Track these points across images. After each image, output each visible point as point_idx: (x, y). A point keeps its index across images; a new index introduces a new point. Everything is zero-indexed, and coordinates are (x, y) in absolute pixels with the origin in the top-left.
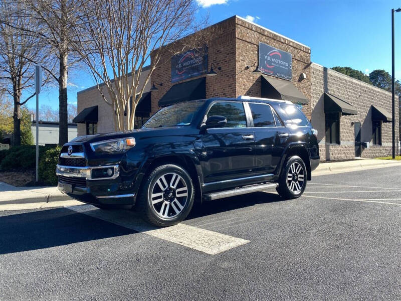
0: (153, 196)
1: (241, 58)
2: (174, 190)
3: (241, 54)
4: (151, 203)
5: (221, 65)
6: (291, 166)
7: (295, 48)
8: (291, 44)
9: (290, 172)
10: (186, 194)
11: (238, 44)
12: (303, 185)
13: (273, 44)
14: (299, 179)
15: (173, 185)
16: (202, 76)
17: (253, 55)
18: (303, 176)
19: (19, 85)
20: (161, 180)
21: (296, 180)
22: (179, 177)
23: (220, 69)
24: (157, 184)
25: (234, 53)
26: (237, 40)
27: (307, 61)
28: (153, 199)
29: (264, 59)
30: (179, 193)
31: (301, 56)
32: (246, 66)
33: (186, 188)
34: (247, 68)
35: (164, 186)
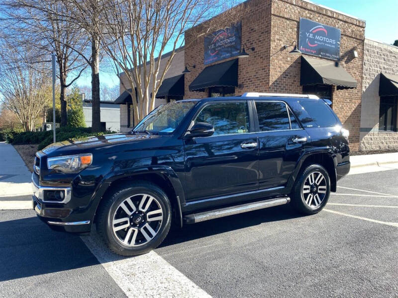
0: (115, 222)
1: (277, 37)
2: (145, 214)
3: (276, 33)
4: (112, 231)
5: (254, 45)
6: (309, 176)
7: (345, 22)
8: (341, 18)
9: (307, 183)
10: (161, 218)
11: (274, 21)
12: (324, 199)
13: (317, 19)
14: (319, 191)
15: (143, 208)
16: (235, 58)
17: (291, 33)
18: (325, 187)
19: (65, 67)
20: (126, 203)
21: (314, 193)
22: (152, 198)
23: (253, 49)
24: (120, 207)
25: (269, 32)
26: (272, 17)
27: (360, 36)
28: (115, 225)
29: (305, 37)
30: (151, 217)
31: (353, 31)
32: (283, 46)
33: (160, 211)
34: (285, 48)
35: (131, 210)
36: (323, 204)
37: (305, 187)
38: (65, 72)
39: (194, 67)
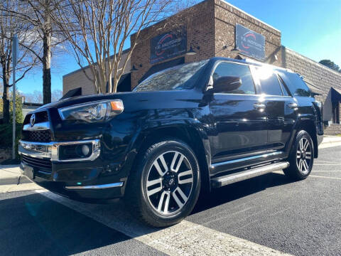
0: (149, 184)
1: (220, 37)
2: (176, 175)
3: (219, 34)
4: (146, 195)
5: (200, 45)
6: (300, 142)
7: (267, 31)
8: (264, 27)
9: (299, 150)
10: (190, 180)
11: (217, 24)
12: (310, 163)
13: (248, 27)
14: (306, 157)
15: (175, 168)
16: (181, 56)
17: (230, 35)
18: (310, 153)
19: (8, 68)
20: (159, 161)
21: (303, 159)
22: (183, 157)
23: (199, 48)
24: (154, 166)
25: (213, 33)
26: (216, 20)
27: (279, 44)
28: (149, 188)
29: (240, 40)
30: (182, 178)
31: (273, 39)
32: (224, 45)
33: (190, 172)
34: (226, 47)
35: (163, 170)
36: (310, 170)
37: (298, 152)
38: (8, 72)
39: (141, 66)
